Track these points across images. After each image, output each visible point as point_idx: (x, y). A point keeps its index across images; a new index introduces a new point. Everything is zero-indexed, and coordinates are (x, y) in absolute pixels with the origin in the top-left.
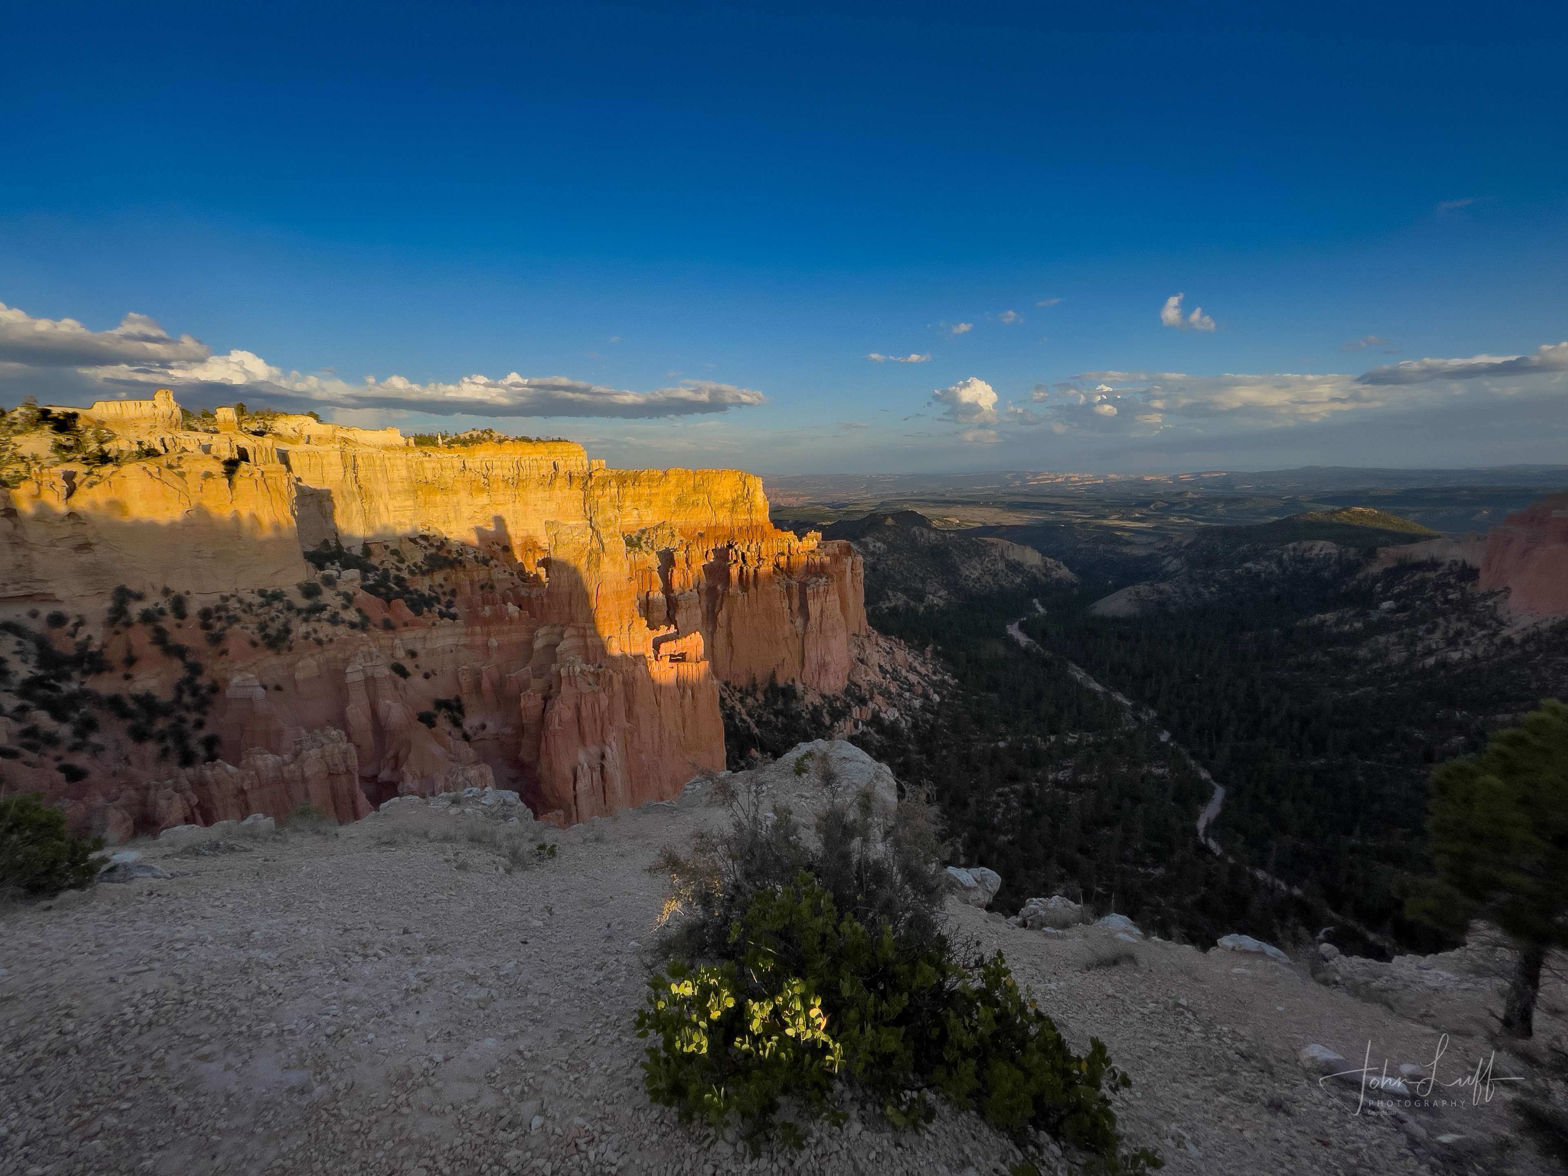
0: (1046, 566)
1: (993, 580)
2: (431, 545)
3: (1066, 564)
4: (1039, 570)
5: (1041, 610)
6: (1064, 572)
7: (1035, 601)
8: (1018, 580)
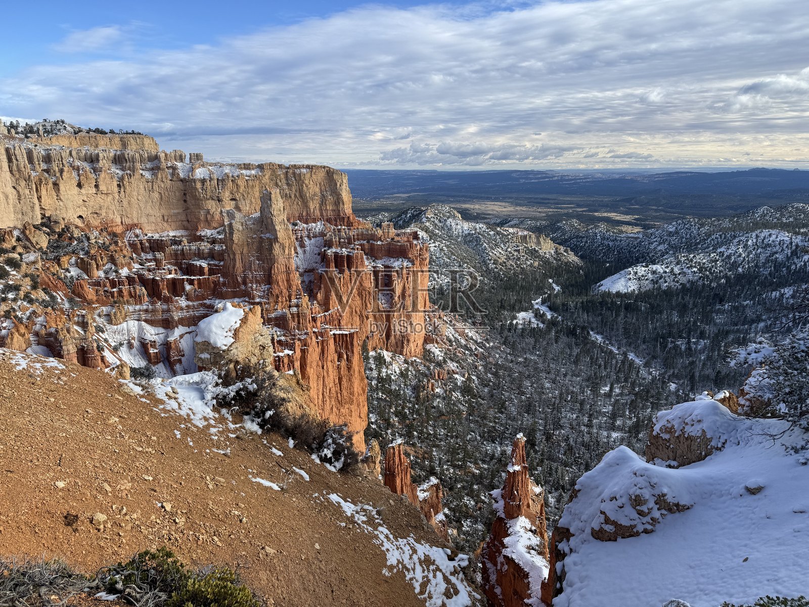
0: (557, 252)
1: (516, 264)
2: (54, 232)
3: (572, 250)
4: (552, 256)
5: (557, 288)
6: (572, 258)
7: (551, 281)
8: (536, 264)
